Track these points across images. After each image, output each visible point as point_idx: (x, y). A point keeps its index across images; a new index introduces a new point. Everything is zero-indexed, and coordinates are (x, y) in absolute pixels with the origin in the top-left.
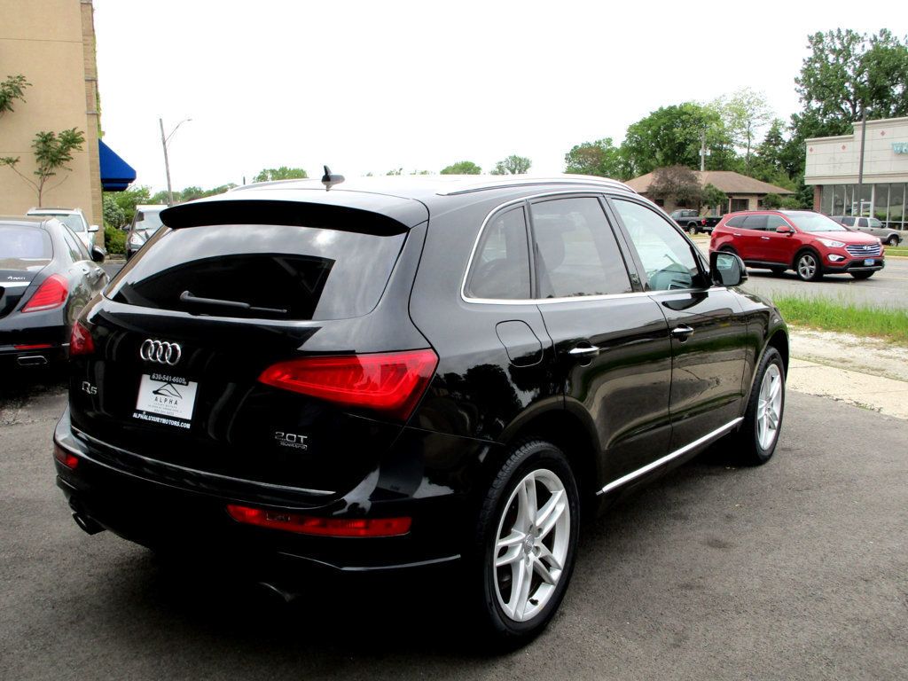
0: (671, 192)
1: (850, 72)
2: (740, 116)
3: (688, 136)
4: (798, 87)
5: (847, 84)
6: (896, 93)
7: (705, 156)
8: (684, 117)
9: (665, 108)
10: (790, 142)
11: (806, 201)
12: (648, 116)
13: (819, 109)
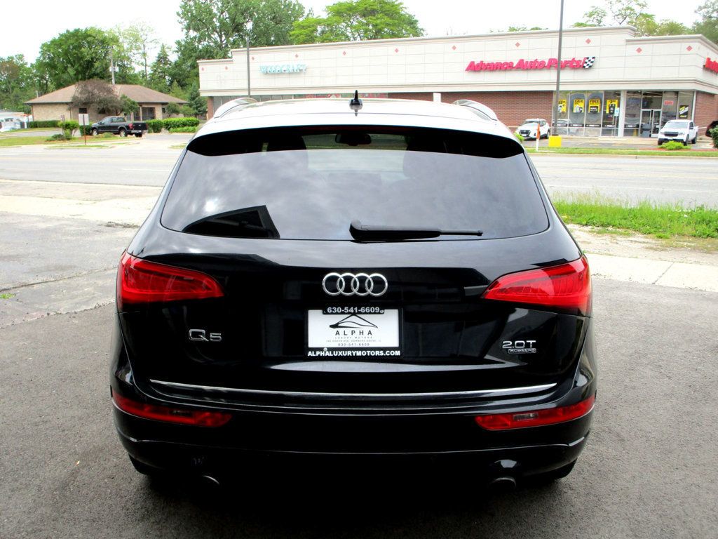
0: (92, 102)
1: (215, 11)
2: (136, 41)
3: (94, 55)
4: (179, 18)
5: (214, 20)
6: (248, 28)
7: (115, 73)
8: (89, 39)
9: (72, 30)
10: (176, 63)
11: (197, 108)
12: (57, 37)
13: (195, 37)
